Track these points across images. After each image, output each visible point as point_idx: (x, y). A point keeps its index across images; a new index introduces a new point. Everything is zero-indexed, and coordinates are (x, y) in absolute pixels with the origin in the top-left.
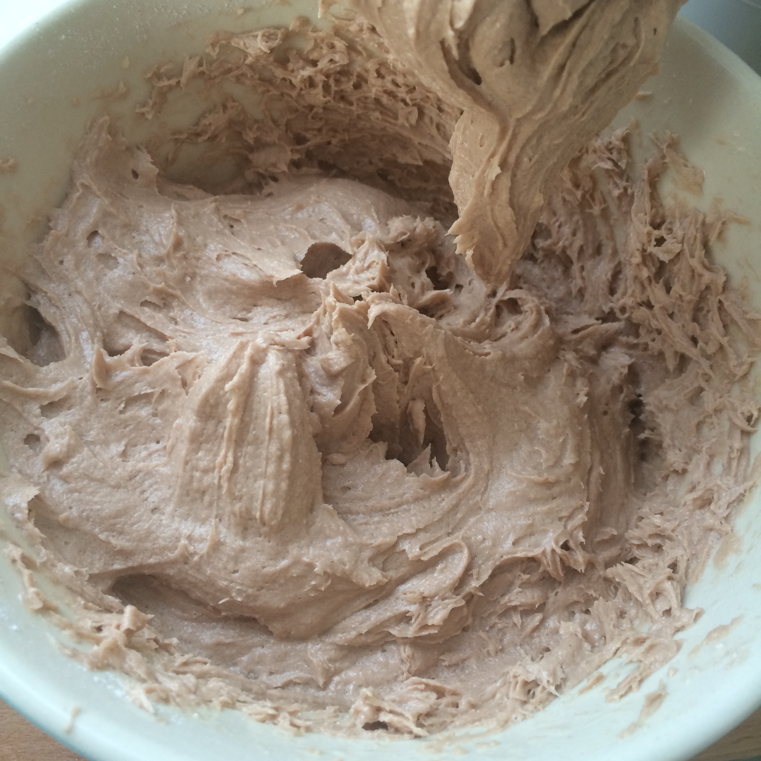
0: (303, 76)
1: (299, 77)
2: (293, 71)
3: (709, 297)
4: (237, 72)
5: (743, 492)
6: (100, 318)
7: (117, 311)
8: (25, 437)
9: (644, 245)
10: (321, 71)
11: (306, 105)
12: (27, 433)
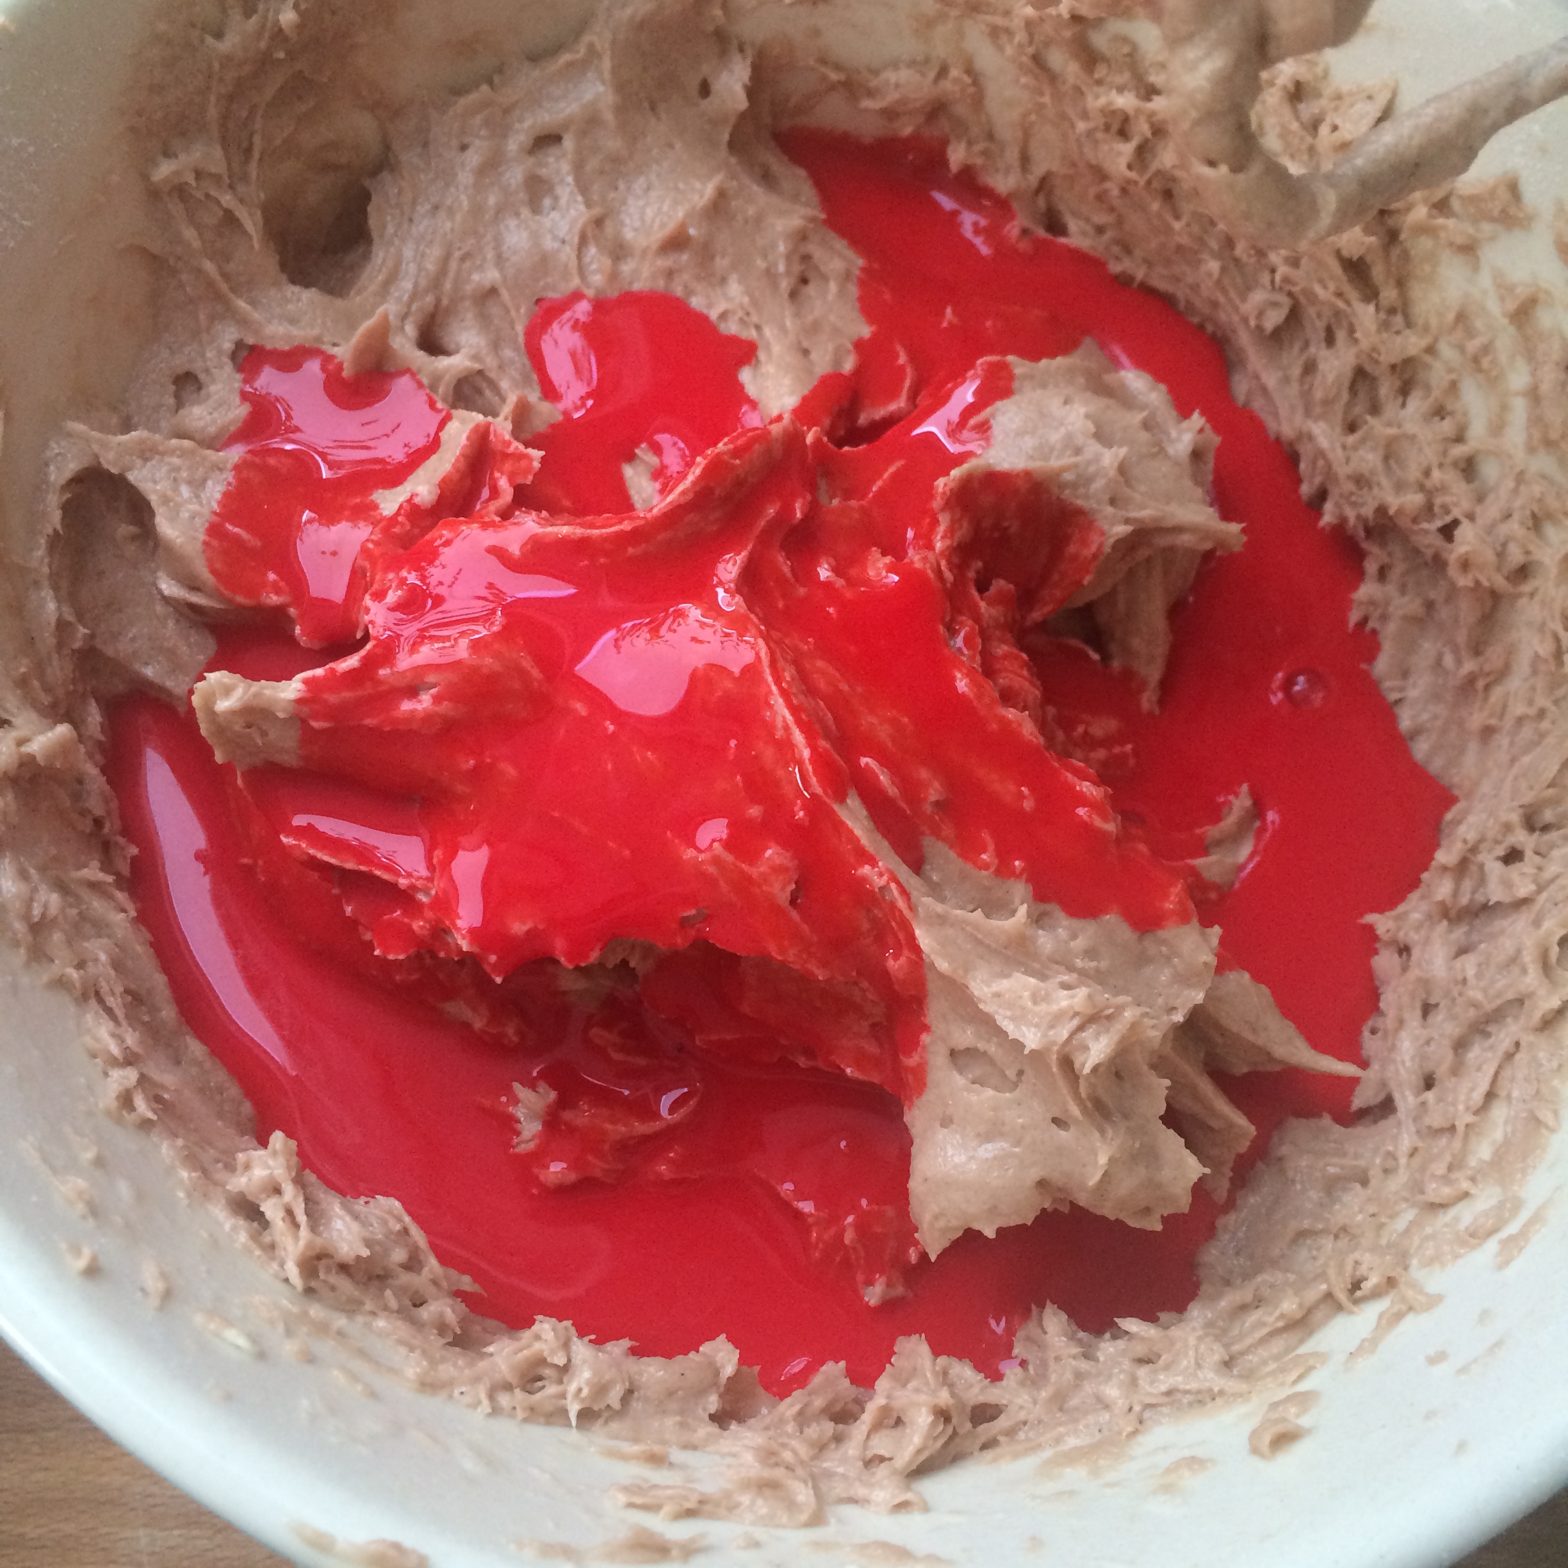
0: (1110, 103)
1: (1102, 101)
2: (1099, 82)
3: (1509, 1020)
4: (999, 21)
5: (1216, 1389)
6: (451, 274)
7: (487, 284)
8: (180, 371)
9: (1482, 840)
10: (1151, 115)
11: (1094, 162)
12: (187, 367)
